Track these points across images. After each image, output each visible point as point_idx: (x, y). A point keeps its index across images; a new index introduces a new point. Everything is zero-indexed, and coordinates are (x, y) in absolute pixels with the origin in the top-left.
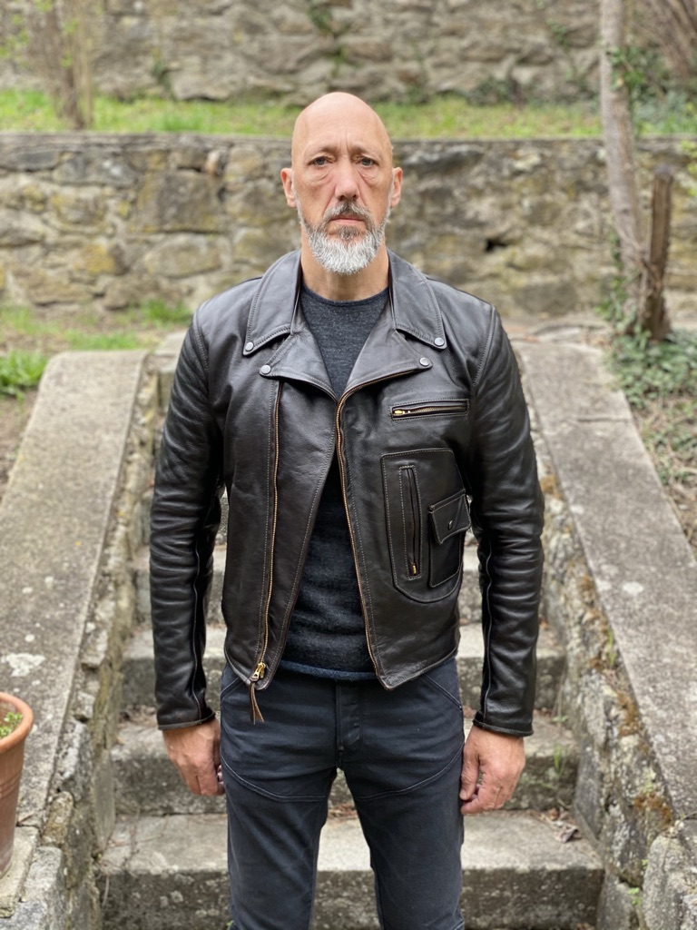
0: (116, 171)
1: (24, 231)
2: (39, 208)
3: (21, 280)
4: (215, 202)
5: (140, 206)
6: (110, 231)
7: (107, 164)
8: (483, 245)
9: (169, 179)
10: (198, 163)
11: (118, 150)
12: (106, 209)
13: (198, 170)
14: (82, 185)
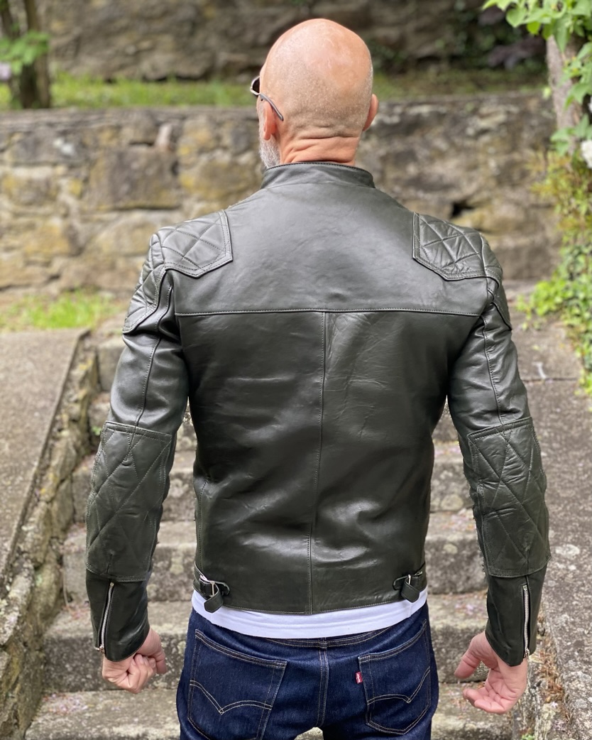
0: (68, 149)
4: (168, 176)
5: (93, 184)
6: (63, 211)
7: (58, 143)
8: (449, 210)
9: (120, 156)
10: (150, 138)
11: (68, 128)
12: (58, 189)
13: (150, 144)
14: (35, 164)
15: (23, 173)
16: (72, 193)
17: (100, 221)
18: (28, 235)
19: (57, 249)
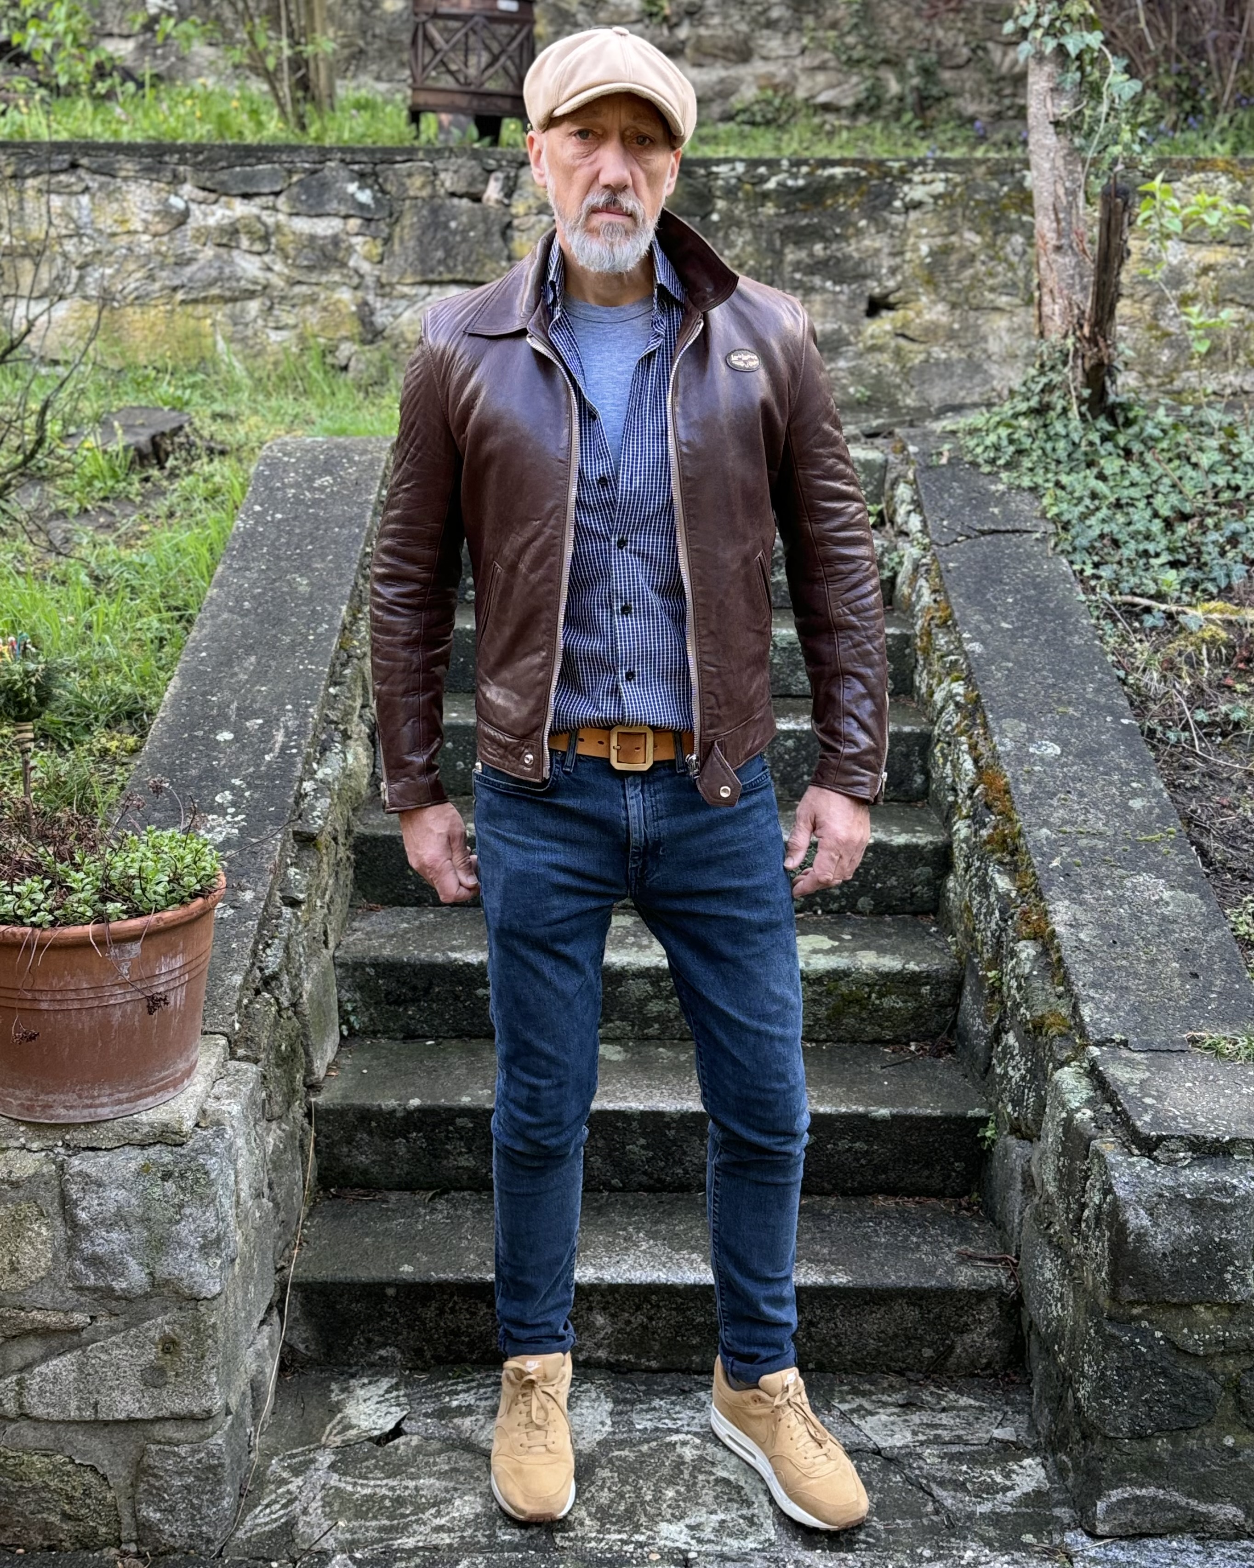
0: (365, 197)
1: (238, 280)
2: (258, 247)
3: (237, 347)
4: (497, 243)
5: (397, 247)
6: (356, 280)
7: (352, 188)
8: (863, 306)
9: (435, 211)
10: (473, 190)
11: (368, 168)
12: (350, 249)
13: (476, 198)
14: (318, 216)
15: (303, 225)
16: (367, 258)
17: (404, 296)
18: (309, 308)
19: (343, 333)
